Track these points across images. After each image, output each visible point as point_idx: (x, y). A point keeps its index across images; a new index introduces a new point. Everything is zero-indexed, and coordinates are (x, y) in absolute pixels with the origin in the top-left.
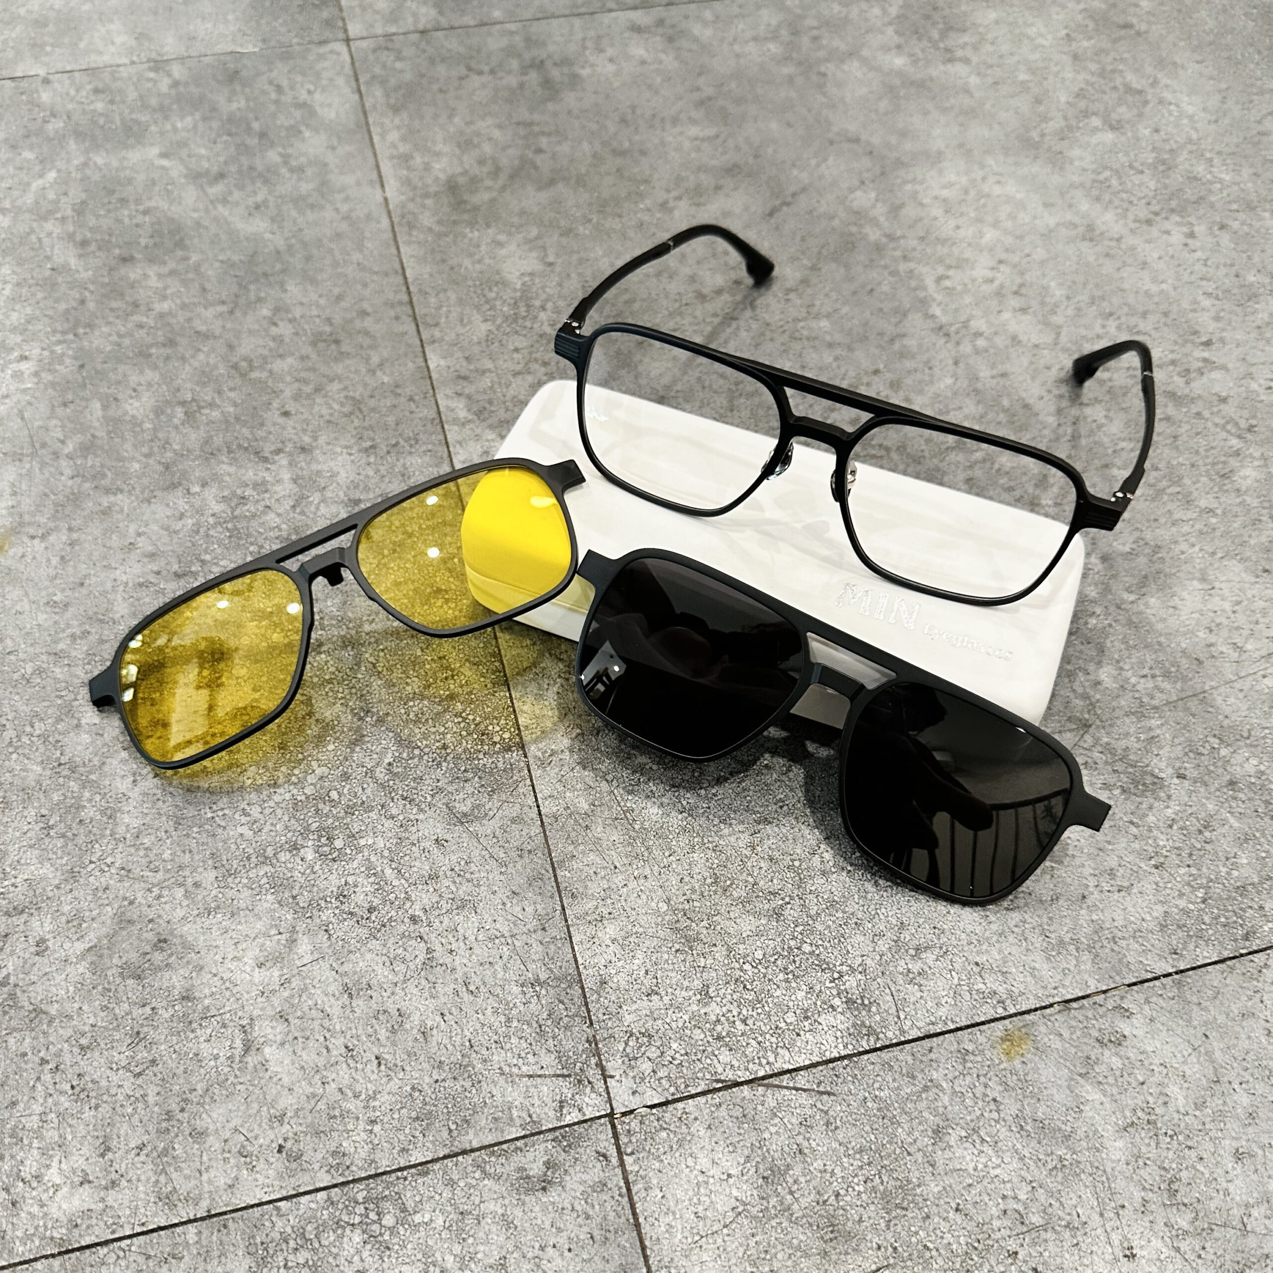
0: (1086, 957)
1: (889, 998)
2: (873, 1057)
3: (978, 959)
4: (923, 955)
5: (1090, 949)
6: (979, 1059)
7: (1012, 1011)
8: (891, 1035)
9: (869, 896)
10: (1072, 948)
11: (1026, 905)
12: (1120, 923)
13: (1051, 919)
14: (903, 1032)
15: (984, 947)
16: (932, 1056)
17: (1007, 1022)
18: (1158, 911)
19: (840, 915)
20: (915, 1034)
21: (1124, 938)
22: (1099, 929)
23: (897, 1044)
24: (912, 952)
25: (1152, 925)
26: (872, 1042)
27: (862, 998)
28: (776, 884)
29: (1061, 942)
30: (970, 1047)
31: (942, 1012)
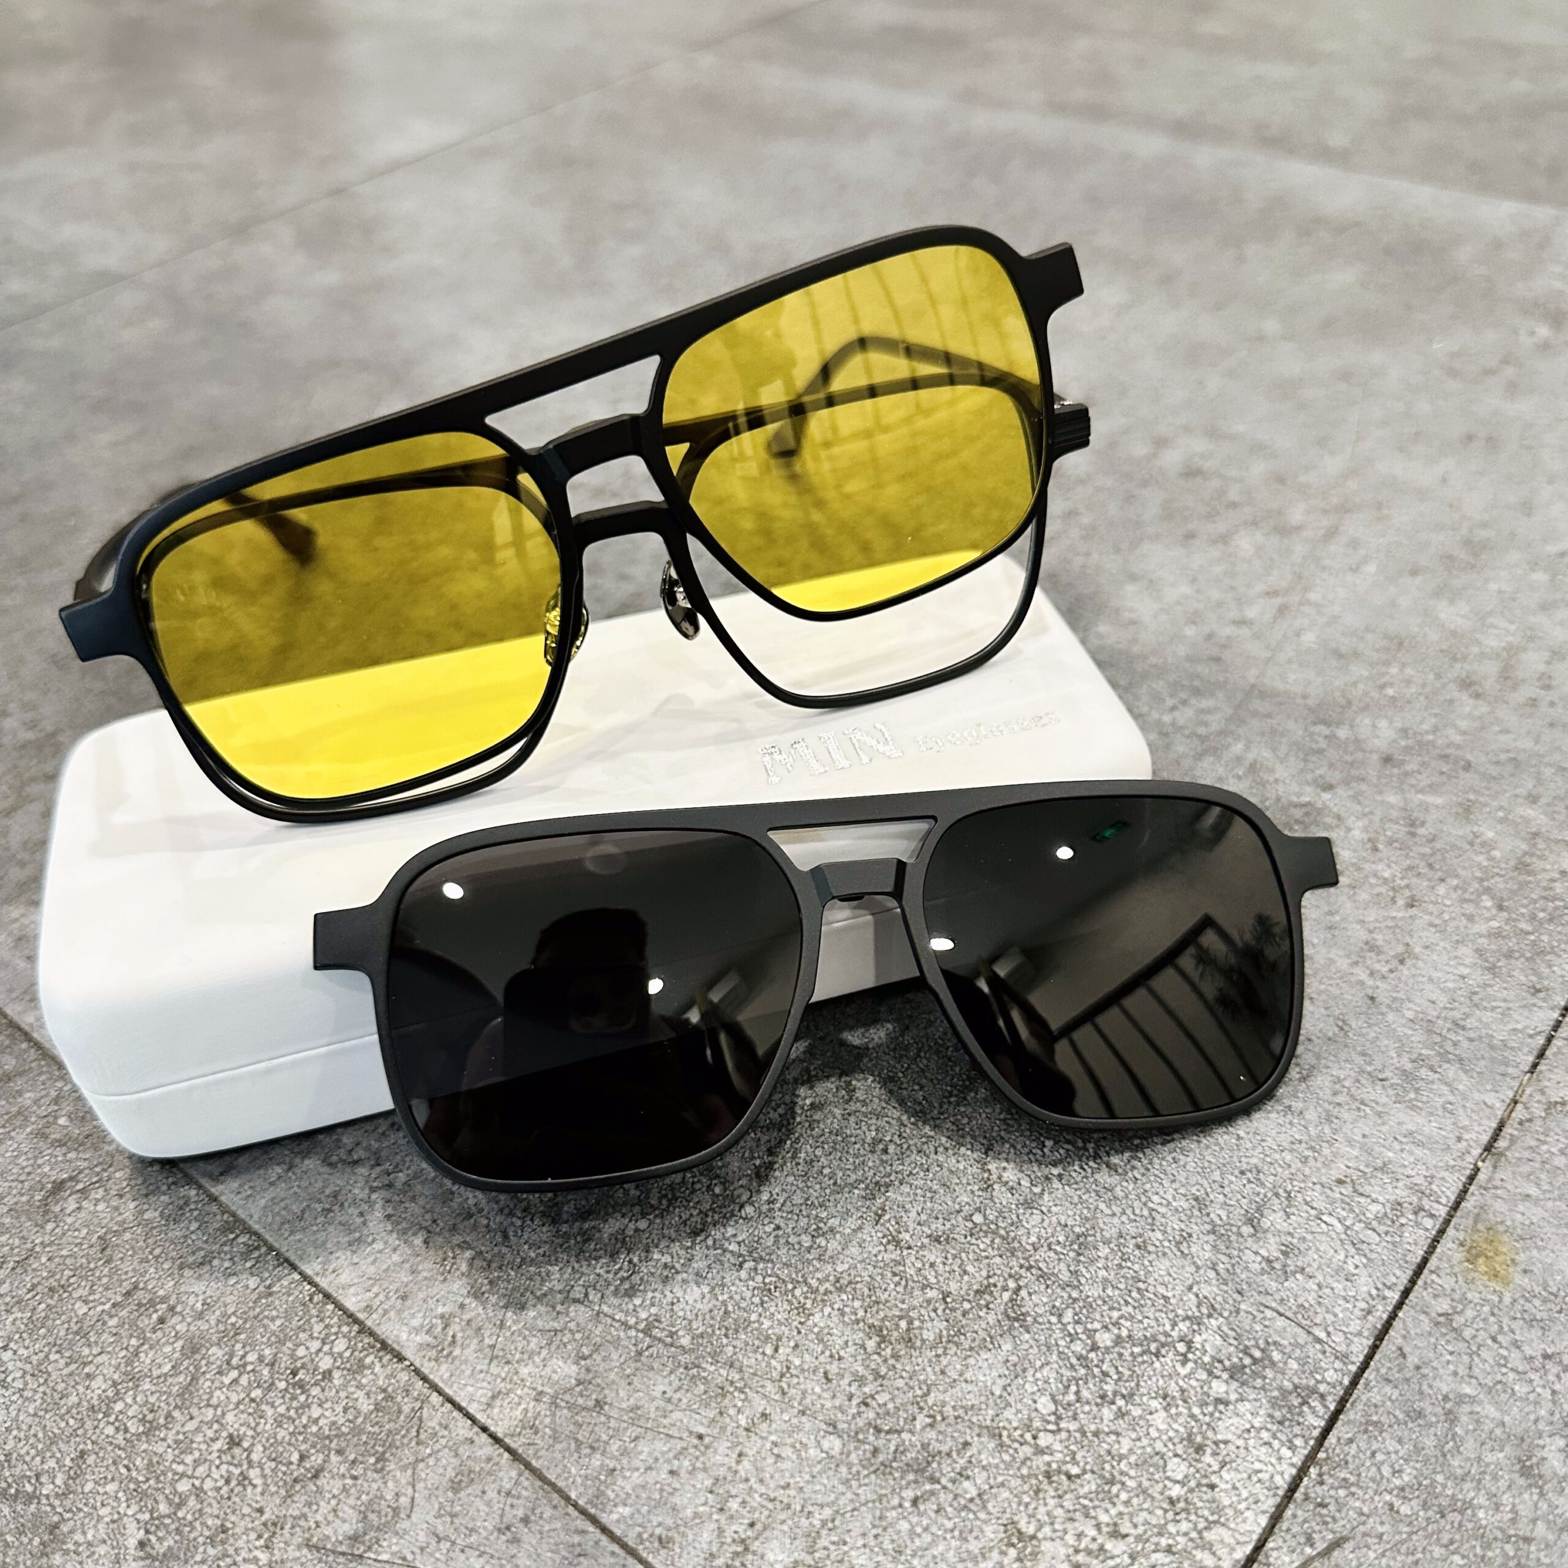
0: (1451, 1071)
1: (1281, 1322)
2: (1340, 1430)
3: (1335, 1174)
4: (1266, 1223)
5: (1444, 1057)
6: (1470, 1313)
7: (1442, 1211)
8: (1335, 1376)
9: (1118, 1191)
10: (1424, 1072)
11: (1318, 1057)
12: (1443, 1000)
13: (1363, 1054)
14: (1344, 1357)
15: (1326, 1151)
16: (1413, 1360)
17: (1451, 1232)
18: (1467, 953)
19: (1104, 1251)
20: (1359, 1349)
21: (1467, 1016)
22: (1429, 1027)
23: (1354, 1383)
24: (1247, 1230)
25: (1477, 977)
26: (1320, 1410)
27: (1246, 1351)
28: (977, 1274)
29: (1405, 1074)
30: (1444, 1305)
31: (1365, 1285)
